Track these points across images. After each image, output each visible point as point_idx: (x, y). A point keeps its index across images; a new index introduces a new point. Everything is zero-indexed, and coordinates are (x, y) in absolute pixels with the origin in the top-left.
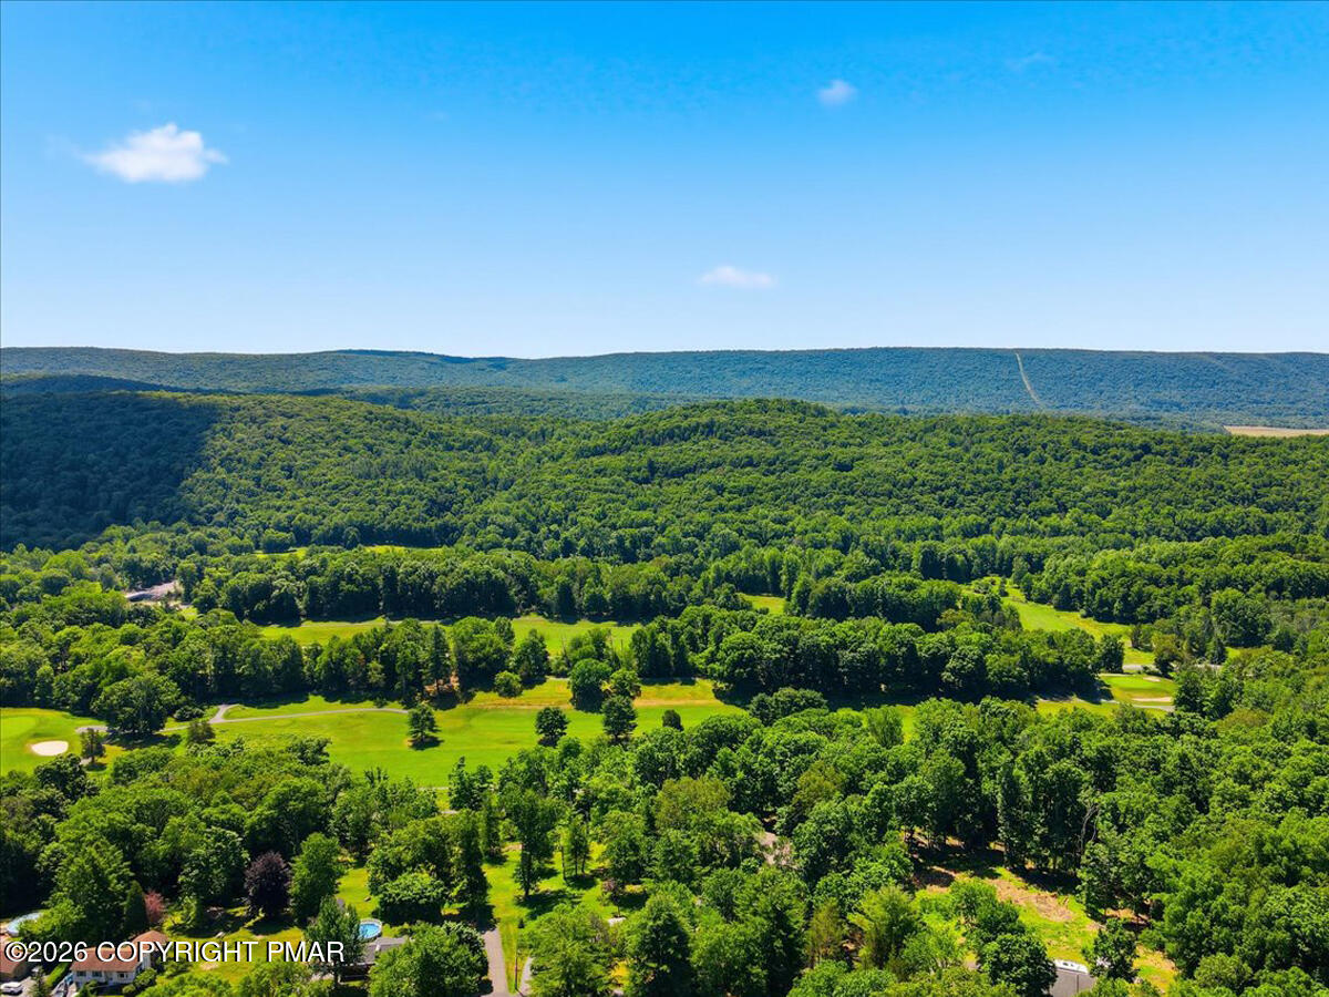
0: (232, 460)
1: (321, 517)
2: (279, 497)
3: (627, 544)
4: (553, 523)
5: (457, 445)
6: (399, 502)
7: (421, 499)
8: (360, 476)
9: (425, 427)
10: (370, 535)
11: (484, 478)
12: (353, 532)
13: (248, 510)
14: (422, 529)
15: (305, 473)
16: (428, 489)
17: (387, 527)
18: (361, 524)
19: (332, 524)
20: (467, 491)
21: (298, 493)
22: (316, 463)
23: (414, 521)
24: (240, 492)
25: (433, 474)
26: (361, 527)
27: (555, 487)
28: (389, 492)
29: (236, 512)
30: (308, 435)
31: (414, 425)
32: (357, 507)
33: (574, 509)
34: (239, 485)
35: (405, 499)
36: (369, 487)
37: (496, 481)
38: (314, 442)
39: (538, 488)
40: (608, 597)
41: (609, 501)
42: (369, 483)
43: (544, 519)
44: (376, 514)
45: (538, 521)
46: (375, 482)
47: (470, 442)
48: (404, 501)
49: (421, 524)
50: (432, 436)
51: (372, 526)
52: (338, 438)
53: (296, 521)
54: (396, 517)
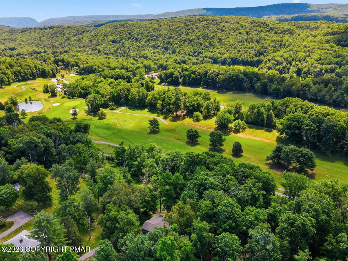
0: (205, 36)
1: (222, 55)
2: (214, 48)
3: (323, 71)
4: (298, 61)
5: (279, 32)
6: (247, 51)
7: (255, 50)
8: (238, 42)
9: (270, 25)
10: (235, 62)
11: (281, 44)
12: (229, 60)
13: (203, 52)
14: (251, 61)
15: (224, 41)
16: (259, 47)
17: (241, 59)
18: (233, 58)
19: (224, 58)
20: (272, 48)
21: (219, 47)
22: (228, 37)
23: (249, 58)
24: (204, 46)
25: (263, 42)
26: (232, 59)
27: (305, 47)
28: (245, 48)
29: (200, 52)
30: (230, 28)
31: (266, 25)
32: (233, 52)
33: (309, 56)
34: (204, 44)
35: (249, 50)
36: (240, 46)
37: (285, 45)
38: (231, 31)
39: (299, 47)
40: (282, 90)
41: (324, 54)
42: (240, 44)
43: (295, 60)
44: (239, 55)
45: (293, 60)
46: (242, 44)
47: (284, 31)
48: (249, 51)
49: (251, 59)
50: (271, 28)
51: (236, 59)
52: (239, 29)
53: (215, 56)
54: (245, 57)
